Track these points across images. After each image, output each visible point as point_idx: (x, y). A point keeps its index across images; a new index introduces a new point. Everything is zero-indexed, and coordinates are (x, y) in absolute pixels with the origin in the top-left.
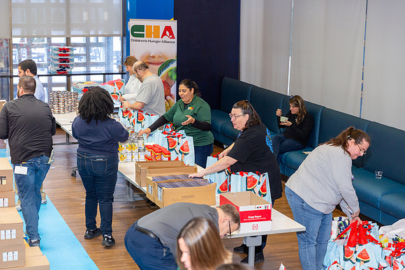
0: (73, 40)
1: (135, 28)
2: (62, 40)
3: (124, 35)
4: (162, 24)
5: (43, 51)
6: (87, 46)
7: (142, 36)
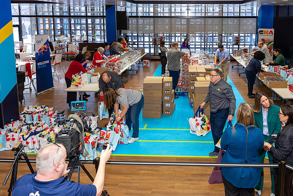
0: (241, 35)
1: (260, 31)
2: (237, 35)
3: (256, 33)
4: (269, 30)
5: (231, 38)
6: (245, 37)
7: (263, 34)
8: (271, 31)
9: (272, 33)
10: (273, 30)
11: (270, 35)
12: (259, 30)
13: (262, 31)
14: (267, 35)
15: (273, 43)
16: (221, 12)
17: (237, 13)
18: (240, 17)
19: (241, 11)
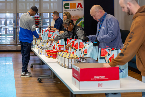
7: (68, 8)
8: (80, 4)
9: (81, 6)
10: (82, 2)
11: (79, 10)
13: (68, 5)
14: (74, 9)
15: (83, 20)
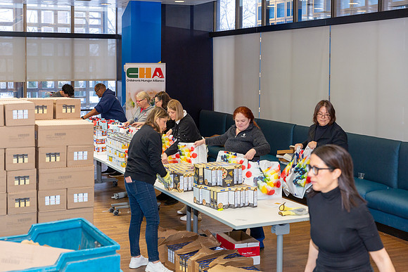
1: (130, 70)
3: (118, 79)
4: (153, 66)
7: (137, 76)
8: (158, 70)
9: (161, 73)
10: (163, 66)
11: (156, 81)
12: (127, 66)
13: (135, 70)
14: (147, 79)
16: (20, 23)
17: (65, 26)
18: (72, 35)
19: (77, 21)
